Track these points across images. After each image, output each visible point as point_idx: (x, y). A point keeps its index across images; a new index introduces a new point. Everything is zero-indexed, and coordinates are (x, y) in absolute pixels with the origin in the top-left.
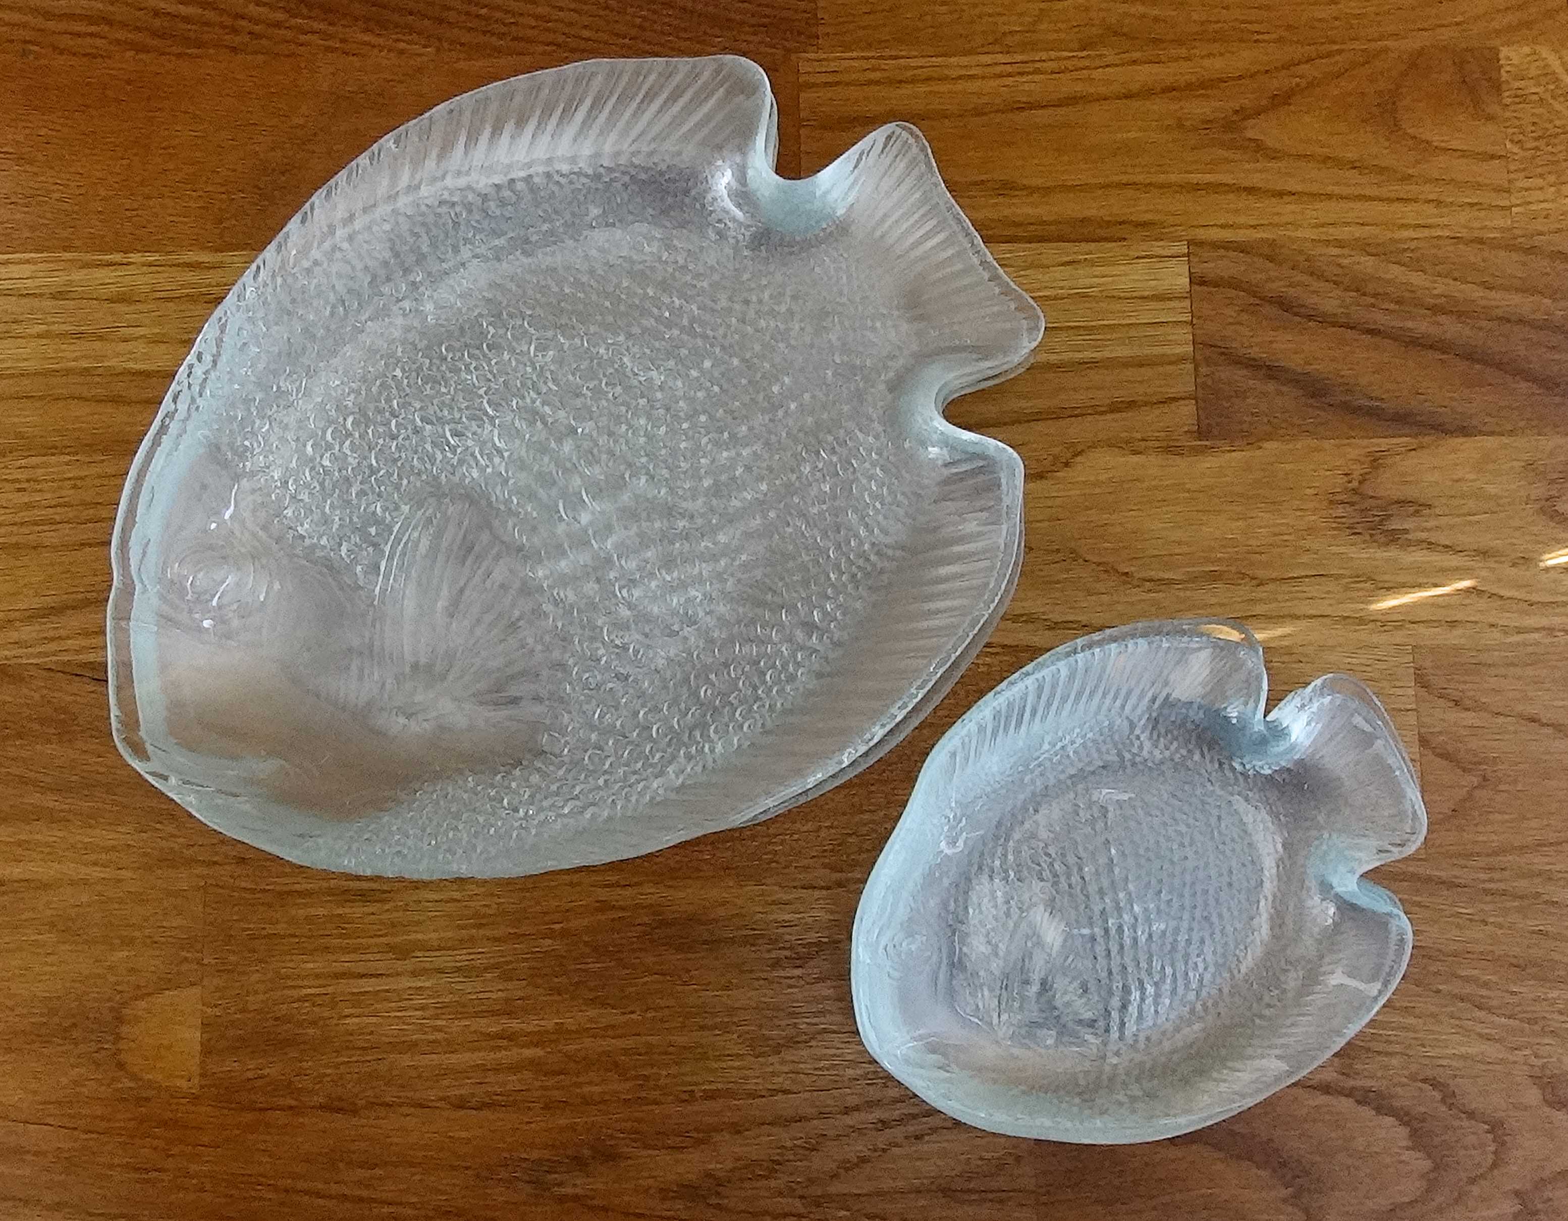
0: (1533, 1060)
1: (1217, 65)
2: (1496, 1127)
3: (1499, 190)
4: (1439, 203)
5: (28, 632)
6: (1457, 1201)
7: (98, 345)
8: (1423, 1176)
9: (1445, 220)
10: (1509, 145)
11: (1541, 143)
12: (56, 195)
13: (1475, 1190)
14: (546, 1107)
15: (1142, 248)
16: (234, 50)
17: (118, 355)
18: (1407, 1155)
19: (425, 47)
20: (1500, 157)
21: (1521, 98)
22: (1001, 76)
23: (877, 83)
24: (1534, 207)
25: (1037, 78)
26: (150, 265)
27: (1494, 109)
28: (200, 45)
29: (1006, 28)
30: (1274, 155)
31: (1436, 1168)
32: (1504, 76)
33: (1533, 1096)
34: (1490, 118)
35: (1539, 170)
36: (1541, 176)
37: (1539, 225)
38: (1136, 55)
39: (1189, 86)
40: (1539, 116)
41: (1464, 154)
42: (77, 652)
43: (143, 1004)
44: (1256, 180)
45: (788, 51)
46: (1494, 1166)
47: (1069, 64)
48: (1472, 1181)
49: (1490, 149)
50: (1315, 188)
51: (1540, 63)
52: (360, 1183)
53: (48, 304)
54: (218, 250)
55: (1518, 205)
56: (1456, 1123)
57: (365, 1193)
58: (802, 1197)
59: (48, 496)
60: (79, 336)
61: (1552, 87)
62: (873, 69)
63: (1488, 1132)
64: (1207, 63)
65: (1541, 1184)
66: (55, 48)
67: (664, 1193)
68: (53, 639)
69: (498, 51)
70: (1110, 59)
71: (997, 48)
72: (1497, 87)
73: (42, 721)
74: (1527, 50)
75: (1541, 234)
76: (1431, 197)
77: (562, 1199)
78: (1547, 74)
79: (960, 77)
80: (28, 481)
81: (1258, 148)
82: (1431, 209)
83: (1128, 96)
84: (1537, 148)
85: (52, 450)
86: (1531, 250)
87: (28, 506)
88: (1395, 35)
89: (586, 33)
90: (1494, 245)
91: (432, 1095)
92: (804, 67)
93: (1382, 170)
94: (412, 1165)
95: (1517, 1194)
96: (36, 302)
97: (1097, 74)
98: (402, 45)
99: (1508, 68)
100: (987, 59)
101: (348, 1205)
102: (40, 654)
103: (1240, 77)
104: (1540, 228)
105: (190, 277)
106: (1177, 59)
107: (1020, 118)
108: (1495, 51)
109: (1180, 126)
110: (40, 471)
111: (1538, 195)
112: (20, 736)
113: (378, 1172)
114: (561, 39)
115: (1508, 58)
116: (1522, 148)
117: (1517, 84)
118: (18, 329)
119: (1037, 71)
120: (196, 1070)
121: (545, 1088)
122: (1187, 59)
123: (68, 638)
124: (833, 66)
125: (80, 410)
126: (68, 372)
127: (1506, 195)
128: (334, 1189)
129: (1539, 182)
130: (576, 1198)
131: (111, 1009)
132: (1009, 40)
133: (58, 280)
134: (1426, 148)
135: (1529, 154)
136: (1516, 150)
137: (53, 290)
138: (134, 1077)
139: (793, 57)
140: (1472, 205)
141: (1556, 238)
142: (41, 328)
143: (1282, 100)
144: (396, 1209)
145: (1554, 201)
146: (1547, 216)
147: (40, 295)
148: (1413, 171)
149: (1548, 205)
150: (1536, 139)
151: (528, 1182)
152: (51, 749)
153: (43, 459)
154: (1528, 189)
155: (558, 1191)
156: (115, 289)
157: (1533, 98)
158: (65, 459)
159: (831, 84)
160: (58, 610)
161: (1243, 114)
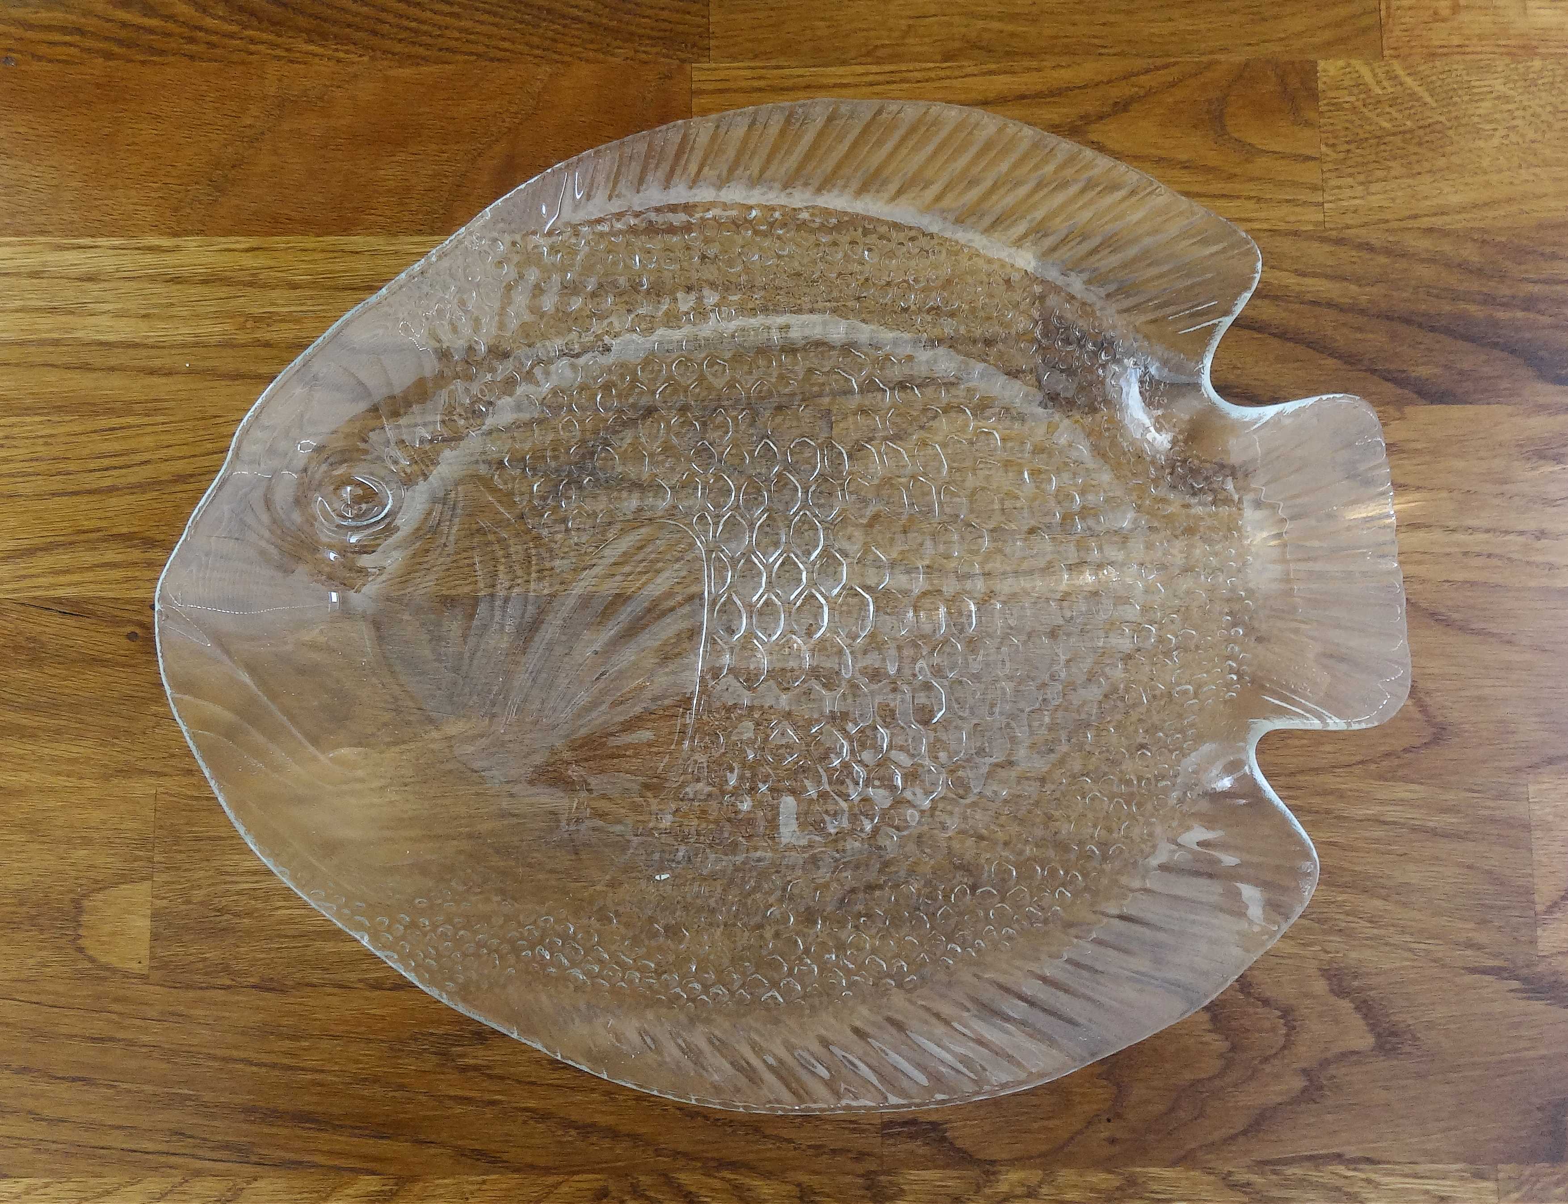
0: (1323, 956)
1: (1066, 75)
2: (1287, 1013)
3: (1314, 188)
4: (1259, 200)
6: (1251, 1078)
7: (69, 318)
8: (1221, 1056)
9: (1263, 215)
10: (1324, 148)
11: (1352, 147)
12: (34, 186)
13: (1268, 1068)
16: (192, 57)
17: (85, 327)
18: (1208, 1038)
19: (361, 56)
20: (1315, 159)
21: (1338, 107)
22: (871, 84)
23: (761, 90)
24: (1345, 203)
26: (116, 248)
27: (1311, 115)
28: (162, 52)
29: (878, 43)
31: (1233, 1048)
32: (1321, 86)
33: (1320, 986)
34: (1308, 124)
35: (1350, 170)
36: (1351, 175)
37: (1349, 220)
38: (993, 66)
39: (1039, 95)
40: (1352, 122)
41: (1283, 156)
42: (47, 588)
43: (100, 896)
45: (683, 61)
46: (1285, 1047)
47: (932, 75)
48: (1266, 1060)
49: (1309, 151)
51: (1356, 75)
52: (287, 1054)
53: (25, 282)
54: (176, 235)
55: (1330, 202)
56: (1251, 1010)
57: (291, 1061)
59: (21, 451)
60: (53, 310)
61: (1363, 96)
62: (761, 78)
63: (1280, 1017)
64: (1055, 74)
65: (1325, 1063)
66: (33, 56)
68: (25, 577)
69: (425, 59)
70: (968, 70)
71: (869, 60)
72: (1314, 95)
73: (16, 648)
74: (1341, 63)
75: (1348, 227)
76: (1252, 194)
77: (465, 1069)
78: (1359, 84)
79: (835, 86)
82: (1251, 205)
84: (1348, 151)
85: (28, 411)
86: (1340, 242)
88: (1224, 50)
89: (506, 45)
90: (1310, 237)
91: (353, 977)
92: (696, 75)
93: (1207, 169)
94: (335, 1037)
95: (1305, 1072)
96: (13, 280)
97: (957, 83)
98: (341, 55)
99: (1324, 79)
100: (860, 69)
101: (277, 1071)
102: (14, 591)
103: (1085, 87)
104: (1350, 222)
105: (150, 259)
106: (1029, 70)
108: (1314, 64)
110: (16, 430)
111: (1348, 193)
113: (304, 1043)
114: (481, 49)
115: (1325, 71)
116: (1335, 151)
117: (1332, 94)
119: (903, 81)
120: (145, 952)
122: (1038, 70)
123: (40, 574)
124: (722, 75)
125: (52, 376)
126: (42, 343)
127: (1319, 193)
128: (265, 1057)
129: (1350, 180)
130: (476, 1068)
131: (73, 901)
132: (880, 53)
133: (33, 261)
134: (1250, 152)
135: (1342, 155)
136: (1329, 151)
137: (28, 270)
138: (92, 960)
139: (688, 67)
140: (1288, 201)
141: (1363, 232)
142: (18, 304)
143: (1122, 107)
144: (318, 1077)
145: (1362, 198)
146: (1355, 212)
147: (18, 275)
148: (1238, 170)
149: (1357, 202)
150: (1347, 142)
151: (435, 1053)
152: (23, 674)
153: (18, 419)
154: (1339, 187)
155: (461, 1062)
156: (84, 269)
157: (1346, 106)
158: (38, 419)
159: (721, 91)
160: (31, 552)
161: (1087, 119)
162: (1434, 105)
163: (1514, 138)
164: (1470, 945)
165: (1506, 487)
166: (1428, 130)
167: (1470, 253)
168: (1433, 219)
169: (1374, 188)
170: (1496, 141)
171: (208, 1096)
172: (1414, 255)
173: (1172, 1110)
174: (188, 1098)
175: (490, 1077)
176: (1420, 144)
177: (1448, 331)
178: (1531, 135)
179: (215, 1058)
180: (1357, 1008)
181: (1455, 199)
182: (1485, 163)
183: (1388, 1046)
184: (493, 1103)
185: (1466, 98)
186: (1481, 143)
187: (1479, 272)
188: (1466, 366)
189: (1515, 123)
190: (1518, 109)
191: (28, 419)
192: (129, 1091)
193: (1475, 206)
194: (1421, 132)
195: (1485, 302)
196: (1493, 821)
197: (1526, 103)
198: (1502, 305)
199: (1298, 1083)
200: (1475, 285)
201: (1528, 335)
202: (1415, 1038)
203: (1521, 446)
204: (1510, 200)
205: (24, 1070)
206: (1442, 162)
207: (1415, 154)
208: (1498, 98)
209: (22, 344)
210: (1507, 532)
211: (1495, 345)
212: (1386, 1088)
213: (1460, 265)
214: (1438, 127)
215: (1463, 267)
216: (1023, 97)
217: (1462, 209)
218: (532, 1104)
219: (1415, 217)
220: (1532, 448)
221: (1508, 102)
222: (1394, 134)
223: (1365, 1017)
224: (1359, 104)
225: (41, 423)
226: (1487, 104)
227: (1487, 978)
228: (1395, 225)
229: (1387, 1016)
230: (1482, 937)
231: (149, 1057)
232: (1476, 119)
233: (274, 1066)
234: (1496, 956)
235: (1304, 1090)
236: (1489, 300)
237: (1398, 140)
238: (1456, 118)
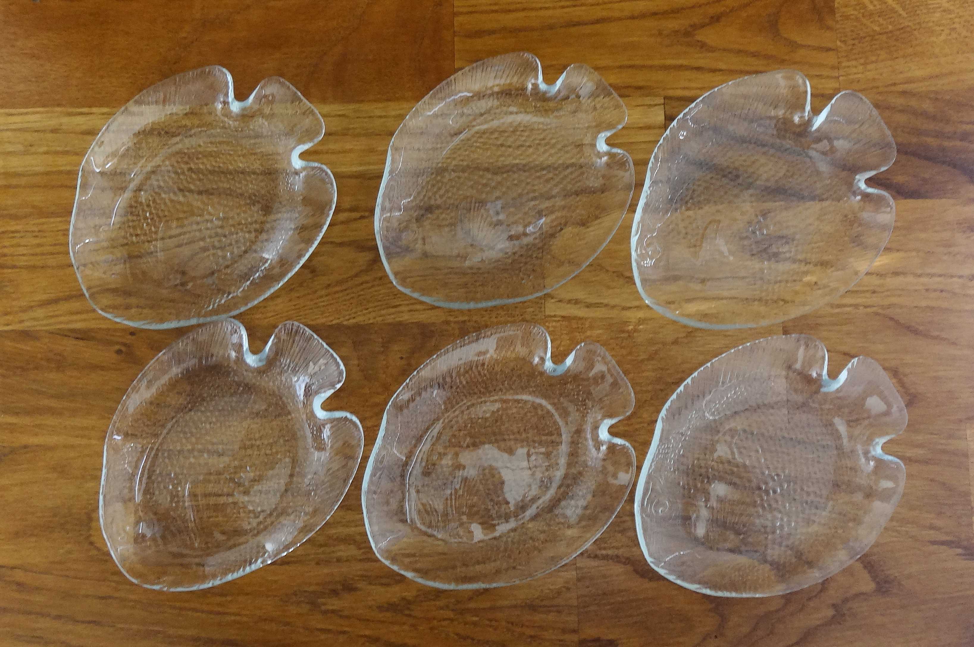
3: (833, 68)
5: (40, 313)
6: (801, 610)
10: (839, 43)
11: (856, 42)
13: (812, 604)
14: (318, 564)
15: (640, 101)
20: (834, 50)
21: (847, 17)
23: (496, 11)
24: (852, 77)
25: (584, 8)
26: (103, 114)
27: (830, 23)
30: (712, 49)
32: (836, 5)
34: (829, 28)
35: (855, 56)
36: (856, 59)
37: (854, 86)
39: (665, 13)
40: (856, 26)
41: (814, 48)
44: (701, 63)
46: (821, 591)
48: (810, 599)
49: (830, 45)
50: (733, 67)
52: (220, 605)
53: (49, 136)
55: (842, 76)
57: (220, 609)
58: (453, 610)
60: (66, 153)
61: (862, 11)
65: (846, 600)
67: (380, 608)
72: (832, 11)
73: (48, 360)
77: (326, 612)
78: (860, 3)
79: (541, 9)
80: (39, 231)
81: (703, 46)
83: (633, 18)
84: (854, 45)
87: (39, 245)
92: (456, 3)
93: (768, 57)
94: (247, 594)
95: (834, 606)
96: (42, 135)
101: (212, 616)
102: (46, 325)
103: (693, 7)
104: (855, 88)
107: (573, 30)
109: (660, 34)
110: (45, 227)
111: (854, 70)
112: (36, 368)
113: (229, 598)
116: (846, 45)
117: (844, 9)
118: (33, 149)
121: (318, 554)
123: (61, 315)
126: (60, 172)
127: (836, 71)
128: (205, 607)
129: (854, 63)
130: (333, 611)
131: (86, 513)
133: (53, 123)
134: (794, 46)
135: (850, 47)
136: (842, 45)
137: (51, 128)
140: (817, 76)
142: (44, 149)
143: (716, 19)
144: (238, 618)
145: (863, 73)
146: (858, 81)
147: (44, 131)
148: (787, 57)
149: (859, 76)
150: (853, 39)
151: (307, 603)
152: (53, 376)
153: (47, 220)
154: (848, 67)
155: (323, 608)
156: (84, 127)
157: (852, 17)
158: (59, 219)
159: (471, 13)
160: (56, 301)
161: (695, 27)
162: (905, 16)
163: (954, 35)
164: (932, 527)
165: (951, 249)
166: (902, 31)
167: (927, 106)
168: (906, 86)
169: (869, 67)
170: (943, 37)
171: (171, 631)
172: (894, 108)
173: (754, 629)
174: (159, 632)
175: (341, 617)
176: (897, 40)
177: (915, 154)
178: (964, 33)
179: (174, 608)
180: (865, 567)
181: (919, 73)
182: (937, 51)
183: (884, 590)
184: (344, 632)
185: (925, 11)
186: (934, 39)
187: (934, 118)
188: (927, 176)
189: (955, 26)
190: (956, 17)
191: (52, 220)
192: (122, 629)
193: (931, 77)
194: (898, 32)
195: (937, 137)
196: (944, 452)
197: (961, 14)
198: (949, 138)
199: (830, 612)
200: (931, 126)
201: (963, 156)
202: (900, 584)
203: (960, 224)
204: (951, 73)
205: (58, 617)
206: (910, 50)
207: (895, 46)
208: (944, 11)
209: (47, 173)
210: (952, 276)
211: (944, 163)
212: (882, 615)
213: (921, 114)
214: (908, 29)
215: (924, 115)
216: (655, 14)
217: (924, 79)
218: (367, 632)
219: (895, 84)
220: (966, 225)
221: (949, 14)
222: (880, 34)
223: (869, 572)
224: (860, 15)
225: (61, 222)
226: (938, 15)
227: (944, 547)
228: (881, 89)
229: (883, 571)
230: (939, 523)
231: (133, 608)
232: (931, 24)
233: (211, 612)
234: (947, 533)
235: (834, 617)
236: (939, 135)
237: (884, 38)
238: (919, 23)
